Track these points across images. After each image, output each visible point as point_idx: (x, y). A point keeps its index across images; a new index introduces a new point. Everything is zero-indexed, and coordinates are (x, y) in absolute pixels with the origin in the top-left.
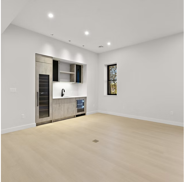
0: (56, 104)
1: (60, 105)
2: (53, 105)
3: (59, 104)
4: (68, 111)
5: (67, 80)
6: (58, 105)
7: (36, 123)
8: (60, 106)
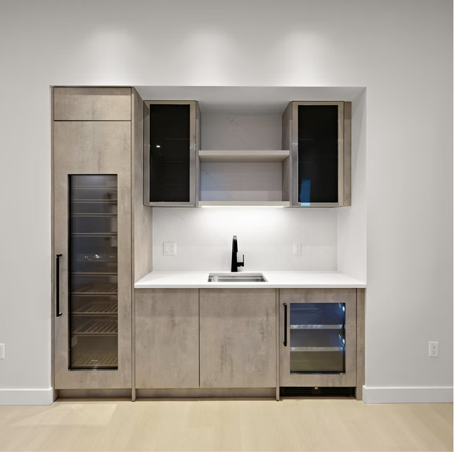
0: (154, 312)
1: (177, 319)
2: (138, 319)
3: (172, 315)
4: (222, 358)
5: (265, 193)
6: (164, 320)
7: (50, 389)
8: (174, 325)
